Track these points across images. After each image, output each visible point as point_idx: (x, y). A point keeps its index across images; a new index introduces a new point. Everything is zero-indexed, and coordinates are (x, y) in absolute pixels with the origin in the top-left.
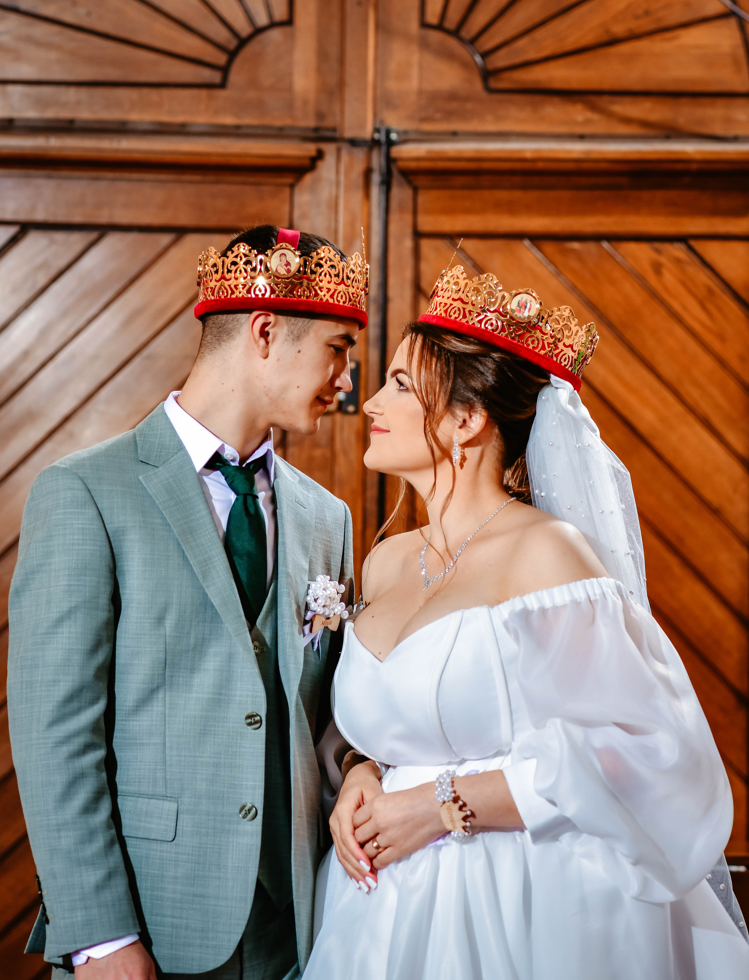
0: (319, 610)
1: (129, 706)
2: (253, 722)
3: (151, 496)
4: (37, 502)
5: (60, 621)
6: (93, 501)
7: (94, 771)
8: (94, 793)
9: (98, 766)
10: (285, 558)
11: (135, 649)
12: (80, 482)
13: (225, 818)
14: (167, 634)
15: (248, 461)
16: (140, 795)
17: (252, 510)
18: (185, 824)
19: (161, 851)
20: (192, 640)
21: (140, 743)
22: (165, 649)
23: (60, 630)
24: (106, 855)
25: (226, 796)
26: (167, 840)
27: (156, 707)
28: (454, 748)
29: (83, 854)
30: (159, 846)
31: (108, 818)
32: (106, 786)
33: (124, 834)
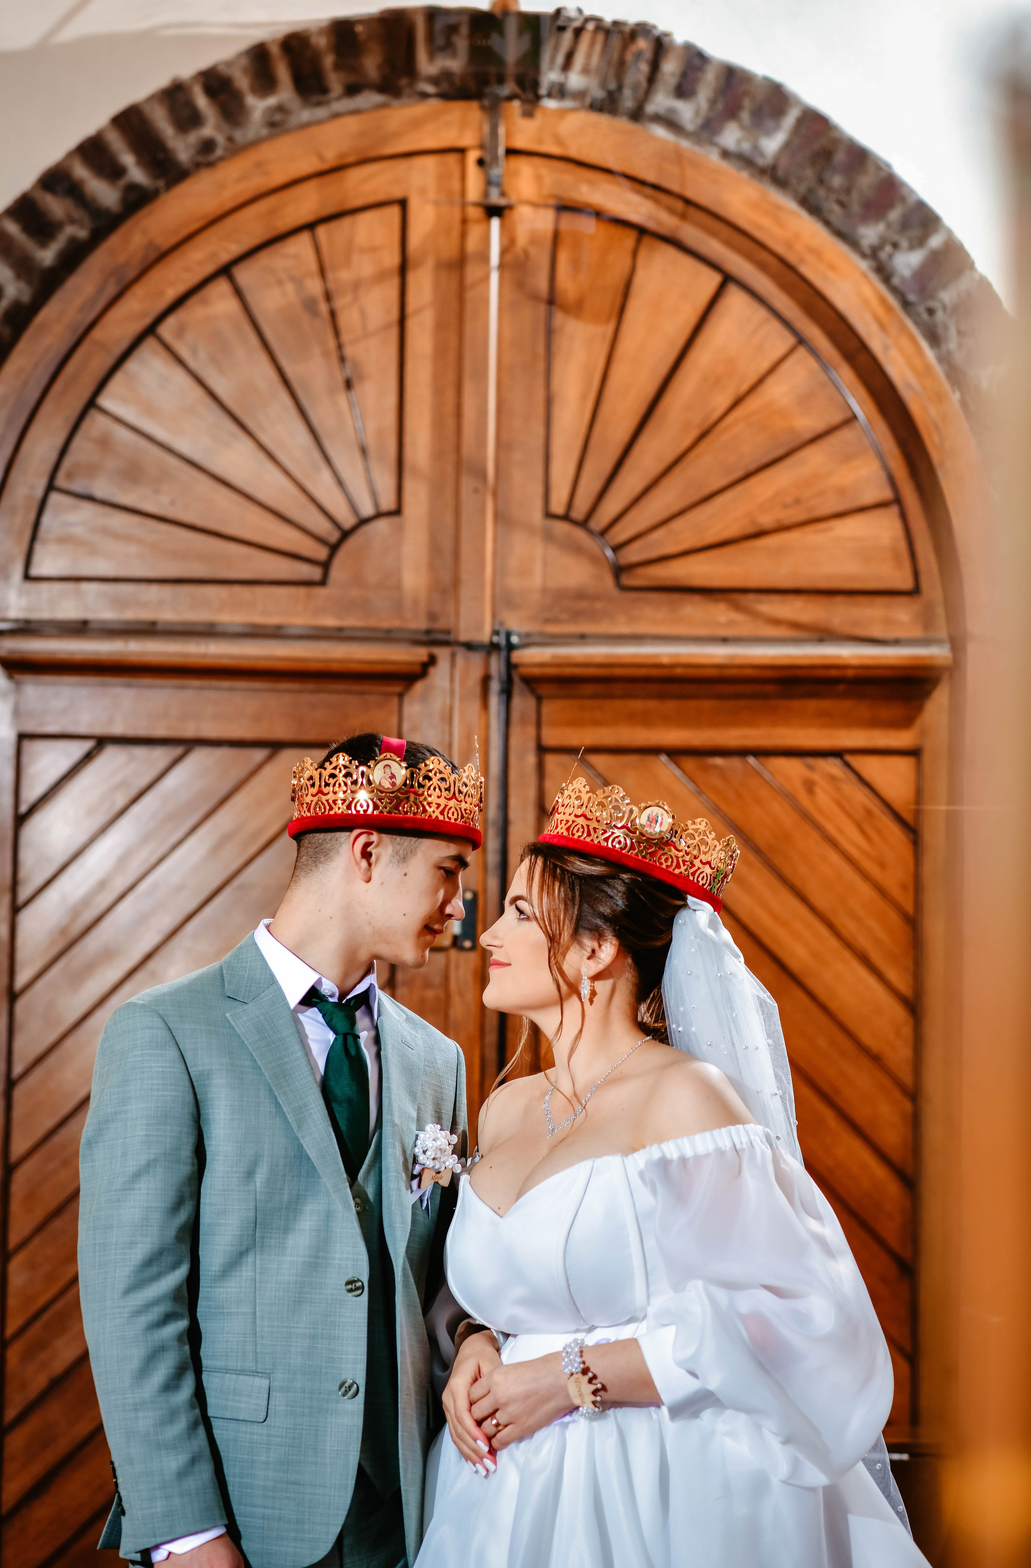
0: (428, 1163)
1: (215, 1271)
2: (354, 1288)
3: (239, 1036)
5: (137, 1175)
6: (174, 1042)
7: (176, 1343)
8: (176, 1368)
9: (180, 1338)
10: (390, 1105)
11: (221, 1207)
12: (159, 1020)
13: (322, 1396)
14: (258, 1190)
16: (227, 1371)
17: (353, 1052)
18: (277, 1403)
19: (250, 1433)
20: (286, 1197)
21: (227, 1313)
22: (255, 1207)
23: (137, 1186)
24: (189, 1438)
25: (323, 1371)
26: (258, 1420)
27: (245, 1272)
28: (582, 1313)
29: (163, 1436)
30: (249, 1428)
31: (192, 1396)
32: (190, 1361)
33: (210, 1414)
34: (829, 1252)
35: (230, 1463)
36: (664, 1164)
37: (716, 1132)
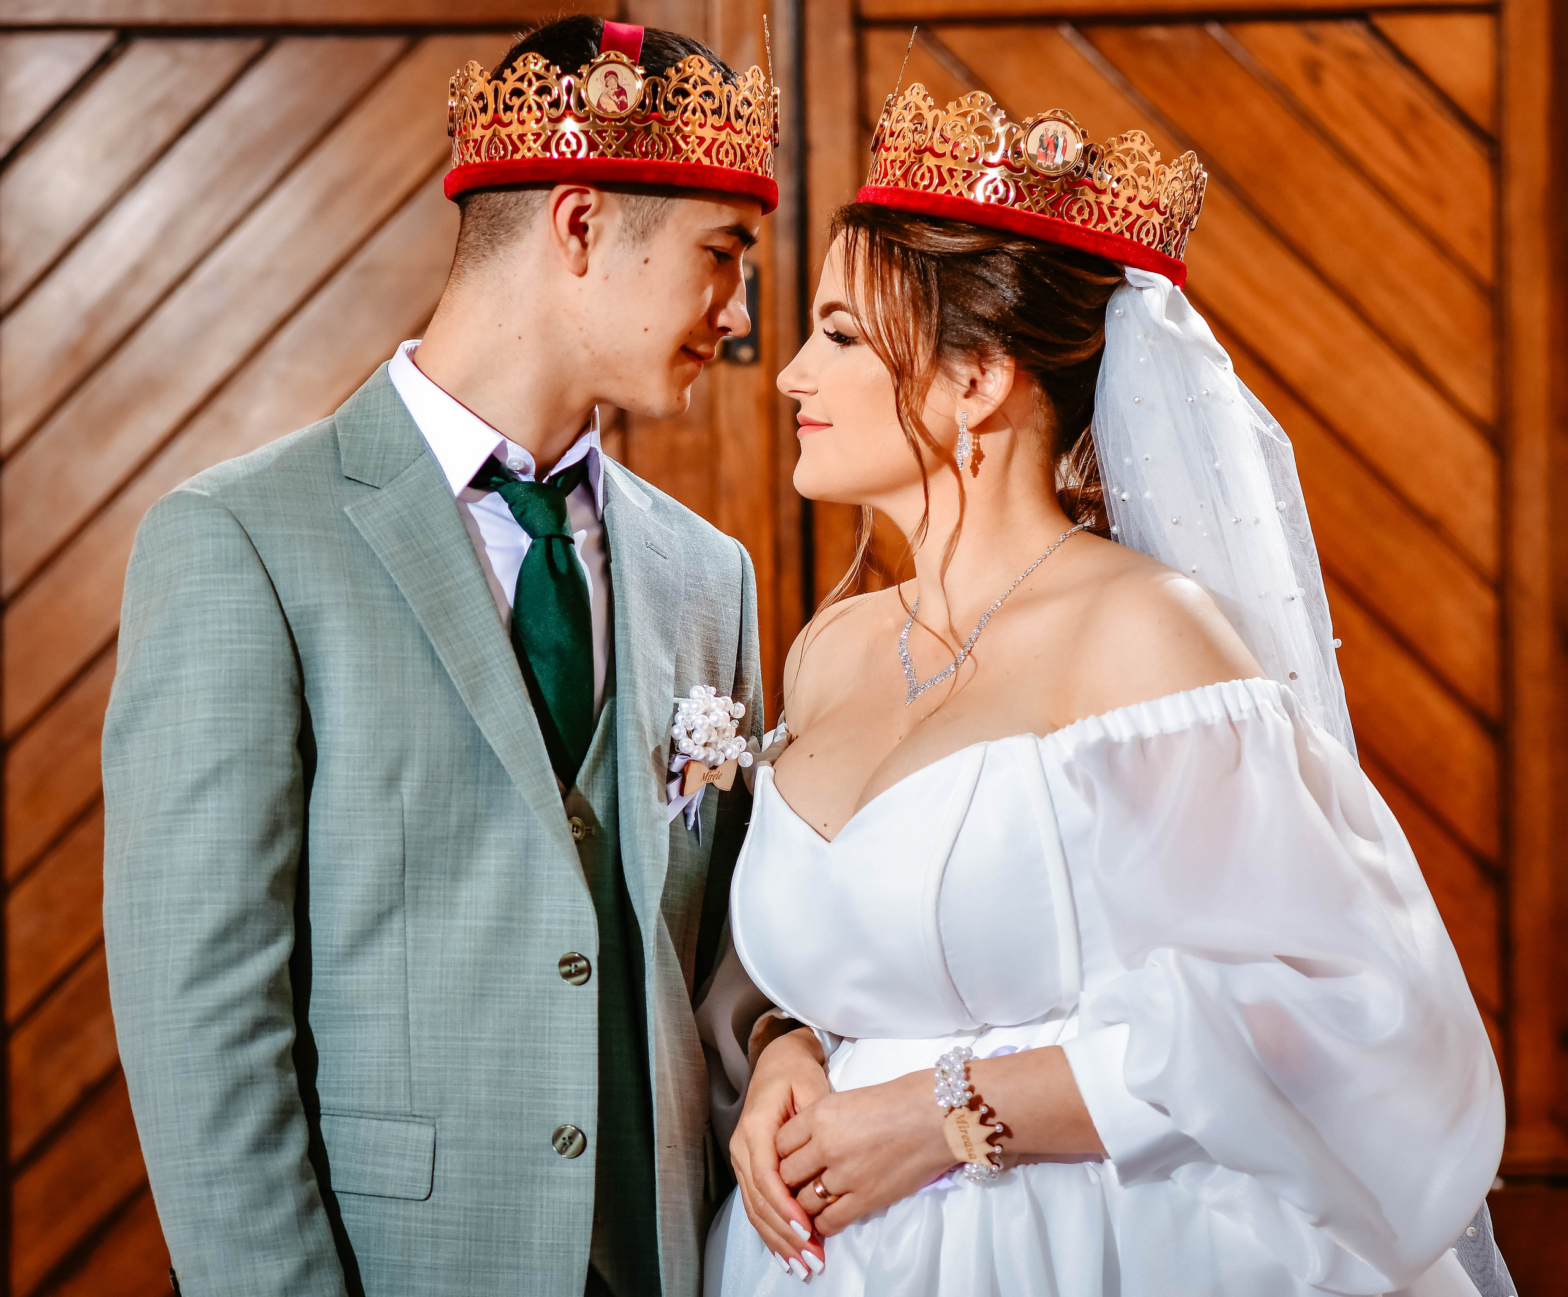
0: (696, 752)
1: (337, 946)
2: (573, 971)
3: (367, 545)
4: (149, 560)
5: (199, 788)
6: (256, 558)
7: (273, 1070)
8: (274, 1112)
9: (280, 1062)
10: (629, 655)
11: (344, 837)
12: (230, 521)
13: (525, 1154)
14: (406, 807)
15: (553, 472)
16: (362, 1114)
17: (562, 567)
18: (449, 1167)
19: (405, 1219)
20: (454, 819)
21: (359, 1016)
22: (401, 836)
23: (198, 806)
24: (301, 1229)
25: (525, 1111)
26: (417, 1196)
27: (389, 947)
28: (968, 1004)
29: (257, 1228)
30: (400, 1209)
31: (303, 1159)
32: (298, 1099)
33: (335, 1187)
34: (1394, 897)
35: (372, 1268)
36: (1107, 750)
37: (1196, 693)
